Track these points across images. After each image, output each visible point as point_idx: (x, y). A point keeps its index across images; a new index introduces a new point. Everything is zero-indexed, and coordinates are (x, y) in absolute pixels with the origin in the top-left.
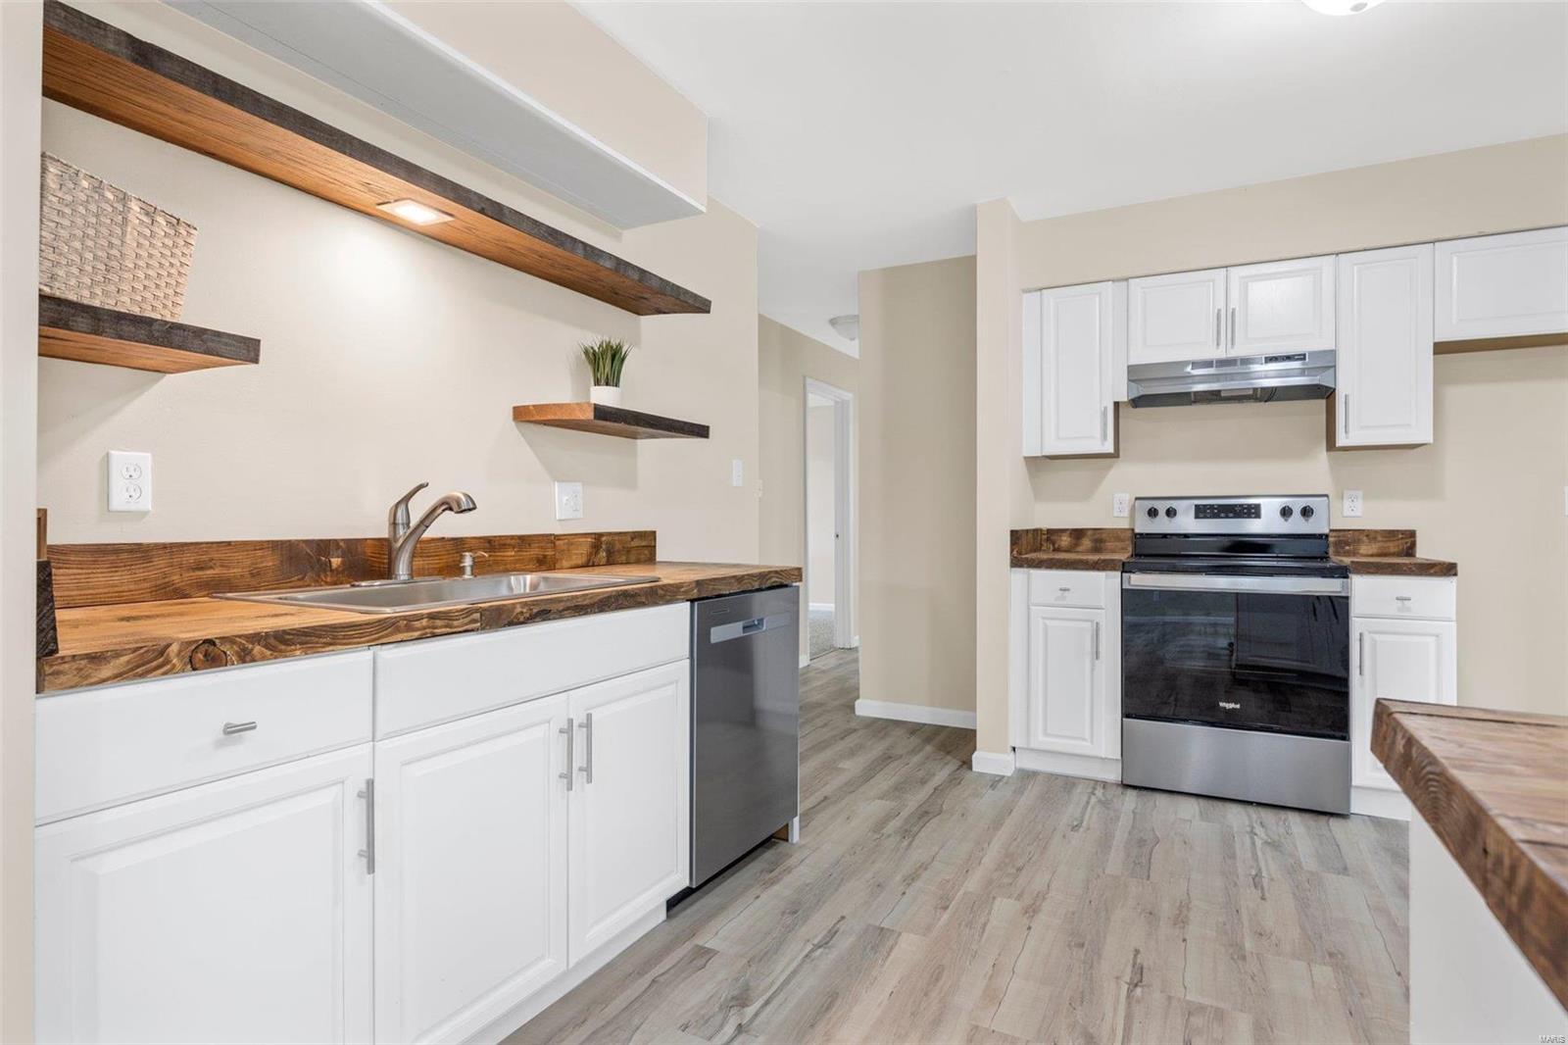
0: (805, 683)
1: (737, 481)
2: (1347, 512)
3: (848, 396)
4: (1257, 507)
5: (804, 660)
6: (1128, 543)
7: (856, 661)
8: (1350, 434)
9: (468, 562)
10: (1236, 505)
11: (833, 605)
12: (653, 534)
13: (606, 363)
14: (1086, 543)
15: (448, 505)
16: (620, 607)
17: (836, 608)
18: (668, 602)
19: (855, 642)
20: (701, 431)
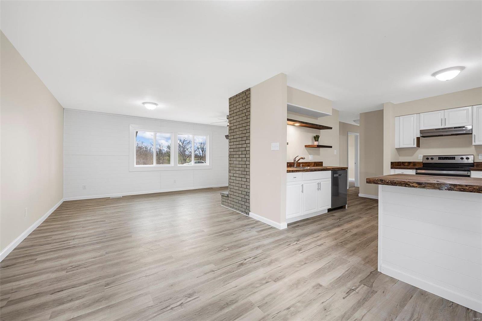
0: (348, 191)
1: (335, 154)
2: (480, 158)
3: (358, 134)
4: (455, 157)
5: (348, 188)
6: (422, 165)
7: (359, 189)
8: (476, 142)
9: (301, 165)
10: (449, 157)
11: (354, 179)
12: (322, 162)
13: (316, 138)
14: (412, 165)
15: (302, 158)
16: (323, 171)
17: (355, 180)
18: (329, 170)
19: (359, 186)
20: (331, 147)
